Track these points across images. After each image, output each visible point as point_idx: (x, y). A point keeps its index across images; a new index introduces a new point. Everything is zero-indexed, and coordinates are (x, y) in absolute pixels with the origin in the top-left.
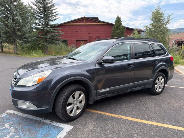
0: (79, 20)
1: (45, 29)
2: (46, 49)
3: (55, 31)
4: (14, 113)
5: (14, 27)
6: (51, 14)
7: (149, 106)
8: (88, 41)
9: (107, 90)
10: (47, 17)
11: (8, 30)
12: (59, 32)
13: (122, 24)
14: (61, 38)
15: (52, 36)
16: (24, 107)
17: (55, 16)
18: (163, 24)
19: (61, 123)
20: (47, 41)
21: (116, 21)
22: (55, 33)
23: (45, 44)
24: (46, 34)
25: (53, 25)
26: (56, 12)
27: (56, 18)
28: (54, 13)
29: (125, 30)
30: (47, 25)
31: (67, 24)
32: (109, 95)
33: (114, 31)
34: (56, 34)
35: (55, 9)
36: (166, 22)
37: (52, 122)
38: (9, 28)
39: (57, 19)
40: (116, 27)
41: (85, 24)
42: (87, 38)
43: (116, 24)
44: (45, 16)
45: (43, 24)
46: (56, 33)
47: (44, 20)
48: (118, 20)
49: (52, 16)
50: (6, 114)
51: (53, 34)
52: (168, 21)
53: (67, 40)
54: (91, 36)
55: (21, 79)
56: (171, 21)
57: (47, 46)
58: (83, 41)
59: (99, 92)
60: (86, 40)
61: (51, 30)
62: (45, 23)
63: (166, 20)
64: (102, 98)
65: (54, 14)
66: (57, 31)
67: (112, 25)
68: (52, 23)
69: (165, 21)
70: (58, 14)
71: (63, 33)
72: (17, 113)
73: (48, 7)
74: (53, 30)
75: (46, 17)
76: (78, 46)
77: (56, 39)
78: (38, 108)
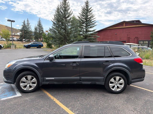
0: (118, 24)
5: (65, 34)
8: (126, 42)
9: (53, 78)
11: (61, 36)
12: (95, 36)
17: (93, 24)
22: (91, 37)
26: (94, 21)
27: (94, 25)
31: (109, 29)
32: (55, 83)
35: (94, 19)
37: (17, 91)
38: (62, 35)
41: (124, 27)
42: (125, 39)
46: (93, 37)
59: (45, 79)
60: (124, 41)
64: (49, 84)
65: (93, 23)
67: (152, 26)
70: (96, 22)
73: (89, 18)
78: (7, 80)
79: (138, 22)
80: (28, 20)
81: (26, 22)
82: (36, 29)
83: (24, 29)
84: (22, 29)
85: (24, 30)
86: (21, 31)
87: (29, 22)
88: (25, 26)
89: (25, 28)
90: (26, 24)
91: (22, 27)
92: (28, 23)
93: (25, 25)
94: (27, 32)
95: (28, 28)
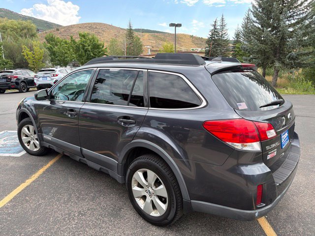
80: (223, 19)
81: (219, 23)
82: (237, 35)
83: (213, 37)
84: (211, 38)
85: (214, 40)
86: (208, 42)
87: (226, 22)
88: (216, 32)
89: (216, 35)
90: (219, 27)
91: (210, 33)
92: (222, 25)
93: (216, 29)
94: (218, 45)
95: (222, 35)
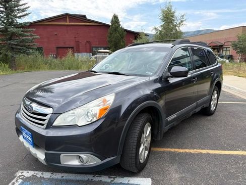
0: (58, 18)
1: (9, 30)
2: (13, 62)
3: (26, 34)
4: (33, 175)
6: (17, 7)
7: (215, 131)
8: (75, 48)
9: (175, 116)
10: (11, 12)
12: (31, 36)
13: (120, 25)
14: (36, 44)
15: (23, 41)
16: (75, 163)
17: (23, 10)
18: (176, 26)
19: (128, 177)
20: (13, 49)
21: (112, 21)
22: (26, 36)
23: (9, 54)
24: (10, 39)
25: (21, 24)
26: (24, 4)
27: (25, 13)
28: (21, 6)
29: (125, 33)
30: (11, 24)
32: (175, 124)
33: (111, 34)
34: (28, 38)
36: (180, 24)
37: (112, 178)
39: (27, 15)
40: (113, 29)
41: (68, 23)
42: (72, 44)
43: (112, 25)
44: (6, 9)
45: (4, 23)
46: (28, 36)
47: (5, 16)
48: (115, 19)
49: (18, 10)
50: (20, 181)
51: (24, 38)
52: (182, 22)
53: (42, 48)
54: (78, 41)
55: (61, 114)
56: (184, 22)
57: (15, 56)
58: (70, 48)
59: (167, 120)
60: (71, 46)
61: (20, 32)
62: (8, 20)
63: (179, 21)
65: (22, 8)
66: (29, 34)
67: (107, 26)
68: (19, 21)
69: (178, 23)
70: (29, 7)
71: (38, 37)
72: (39, 174)
74: (22, 33)
75: (9, 11)
76: (63, 55)
77: (29, 45)
78: (102, 161)
79: (83, 18)
